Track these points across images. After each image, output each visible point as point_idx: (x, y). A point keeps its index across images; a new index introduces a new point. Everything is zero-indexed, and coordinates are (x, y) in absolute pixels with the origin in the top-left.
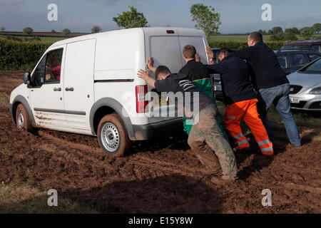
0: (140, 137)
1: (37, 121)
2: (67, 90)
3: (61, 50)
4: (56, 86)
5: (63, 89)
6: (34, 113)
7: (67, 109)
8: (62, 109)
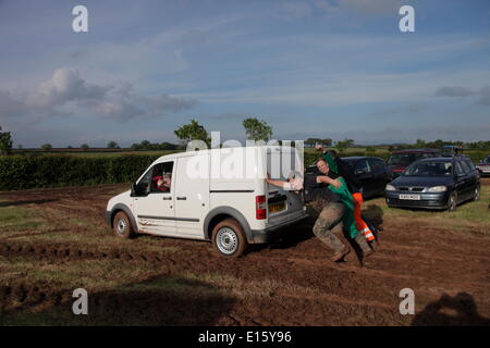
0: (258, 240)
1: (140, 228)
2: (178, 199)
3: (172, 163)
4: (167, 195)
5: (174, 198)
6: (137, 220)
7: (177, 216)
8: (173, 216)
